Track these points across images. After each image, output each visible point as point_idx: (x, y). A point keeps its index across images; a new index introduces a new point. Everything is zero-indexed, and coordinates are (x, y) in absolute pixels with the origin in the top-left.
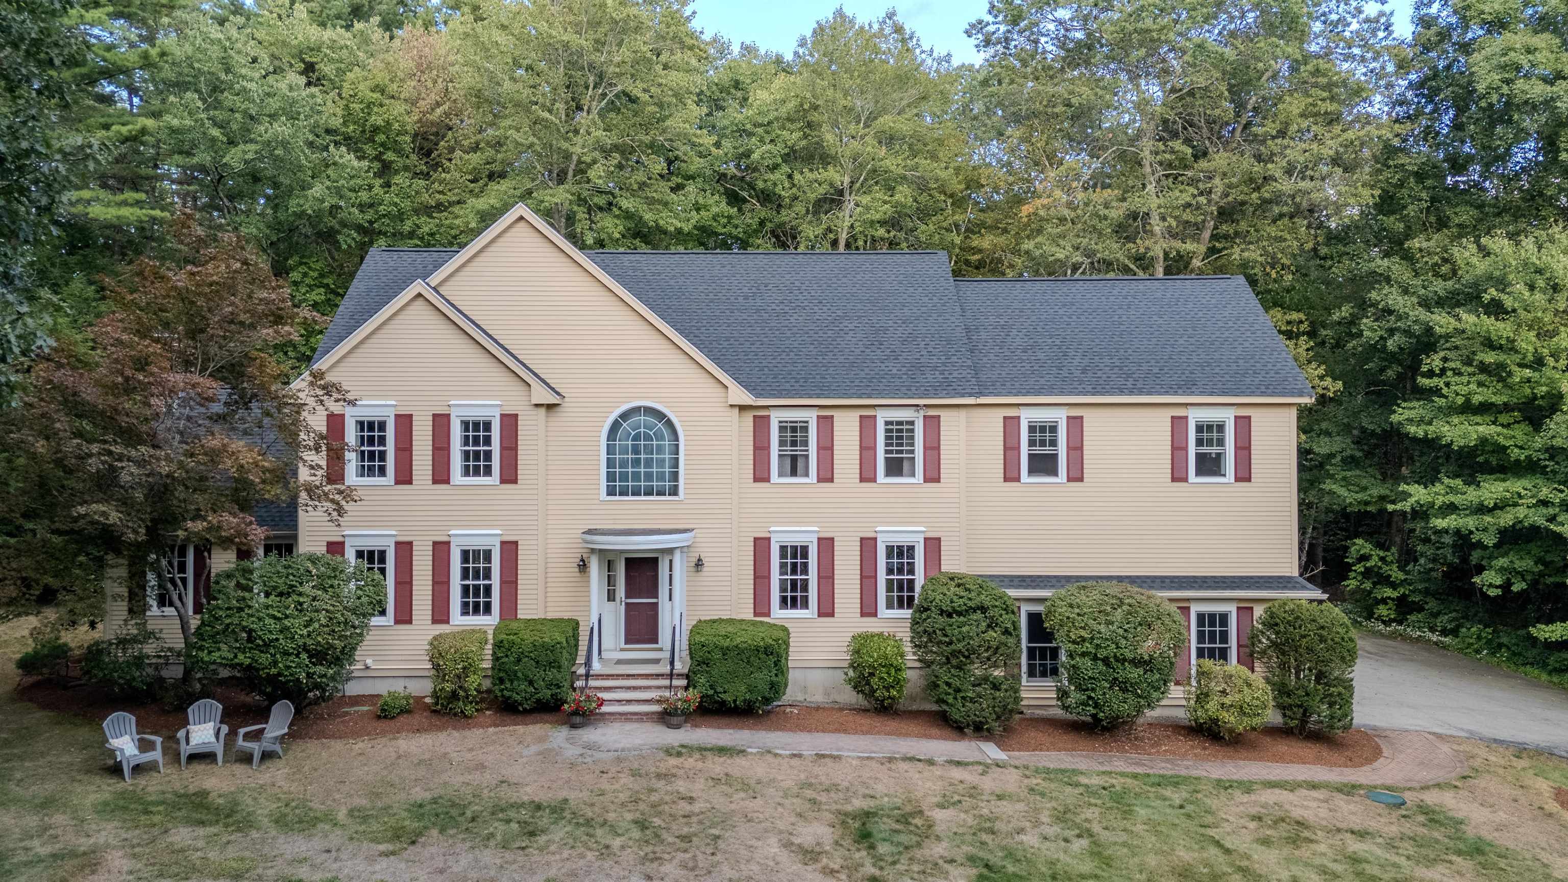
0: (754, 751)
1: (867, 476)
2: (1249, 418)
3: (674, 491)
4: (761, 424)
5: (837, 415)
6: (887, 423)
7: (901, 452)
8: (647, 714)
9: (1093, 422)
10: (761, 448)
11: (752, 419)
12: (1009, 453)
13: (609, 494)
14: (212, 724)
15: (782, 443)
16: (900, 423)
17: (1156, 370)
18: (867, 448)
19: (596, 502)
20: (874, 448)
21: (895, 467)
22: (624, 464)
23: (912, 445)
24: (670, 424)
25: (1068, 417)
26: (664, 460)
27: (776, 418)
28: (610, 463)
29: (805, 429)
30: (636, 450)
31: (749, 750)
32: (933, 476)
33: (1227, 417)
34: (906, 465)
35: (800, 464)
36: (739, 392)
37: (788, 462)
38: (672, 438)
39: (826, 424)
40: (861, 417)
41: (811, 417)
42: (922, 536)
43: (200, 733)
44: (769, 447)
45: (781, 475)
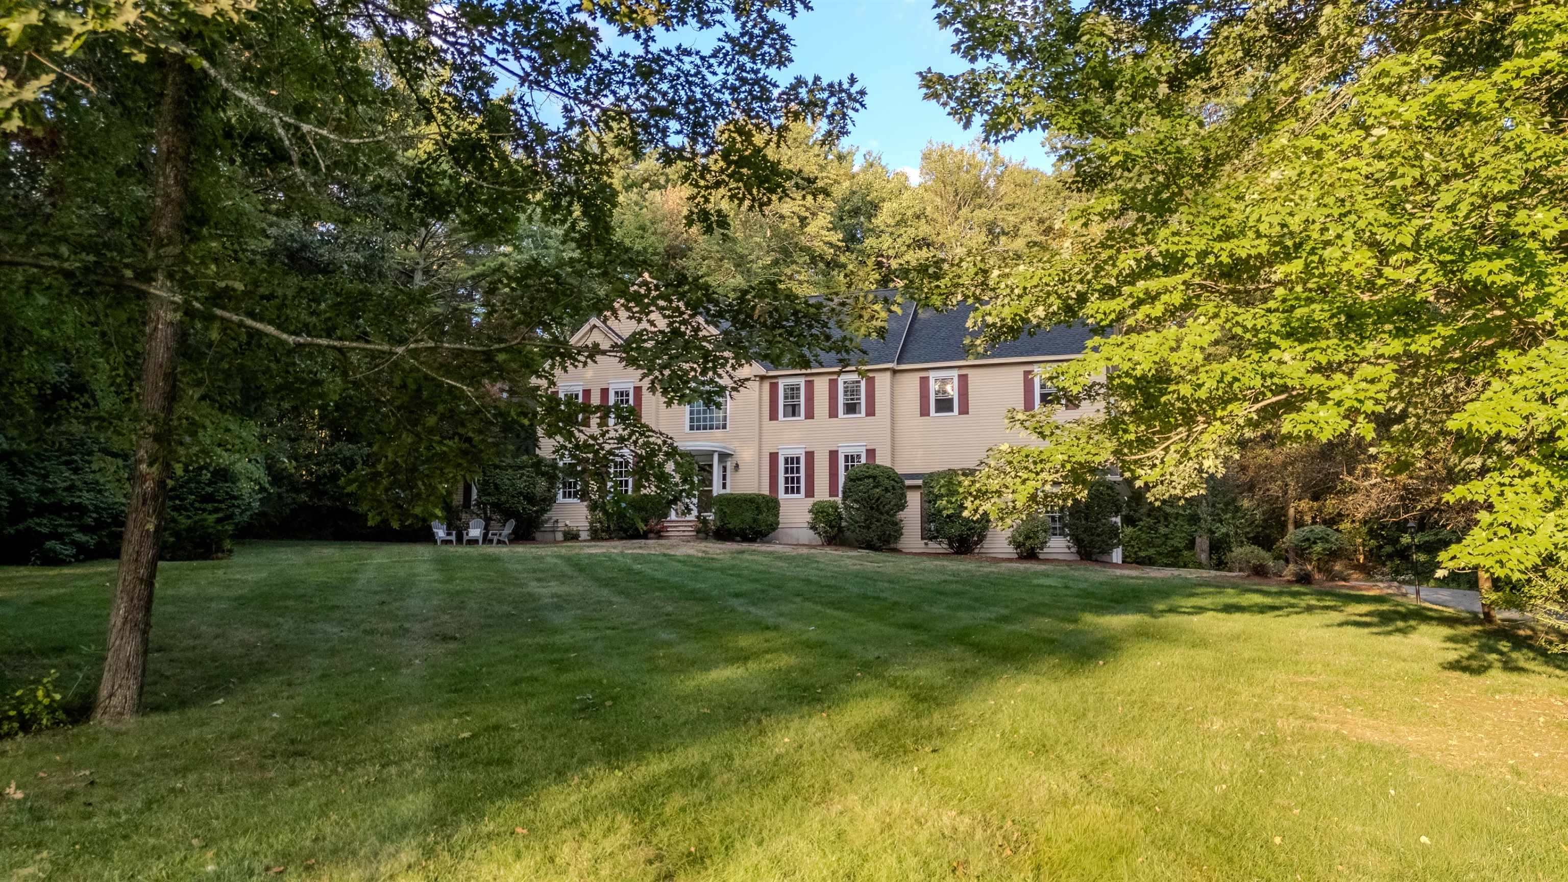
1: (833, 414)
3: (724, 427)
4: (774, 388)
5: (817, 378)
6: (845, 383)
7: (853, 399)
9: (975, 376)
10: (773, 401)
11: (768, 384)
12: (924, 399)
13: (692, 429)
14: (479, 527)
15: (785, 397)
16: (852, 382)
17: (1018, 344)
18: (833, 398)
19: (683, 434)
20: (837, 398)
21: (851, 408)
22: (698, 412)
23: (860, 395)
25: (958, 375)
27: (782, 383)
28: (691, 412)
29: (798, 388)
32: (871, 413)
34: (857, 408)
35: (796, 409)
36: (761, 369)
37: (789, 408)
39: (810, 385)
40: (829, 379)
41: (801, 381)
42: (865, 448)
43: (473, 531)
44: (778, 400)
45: (785, 416)
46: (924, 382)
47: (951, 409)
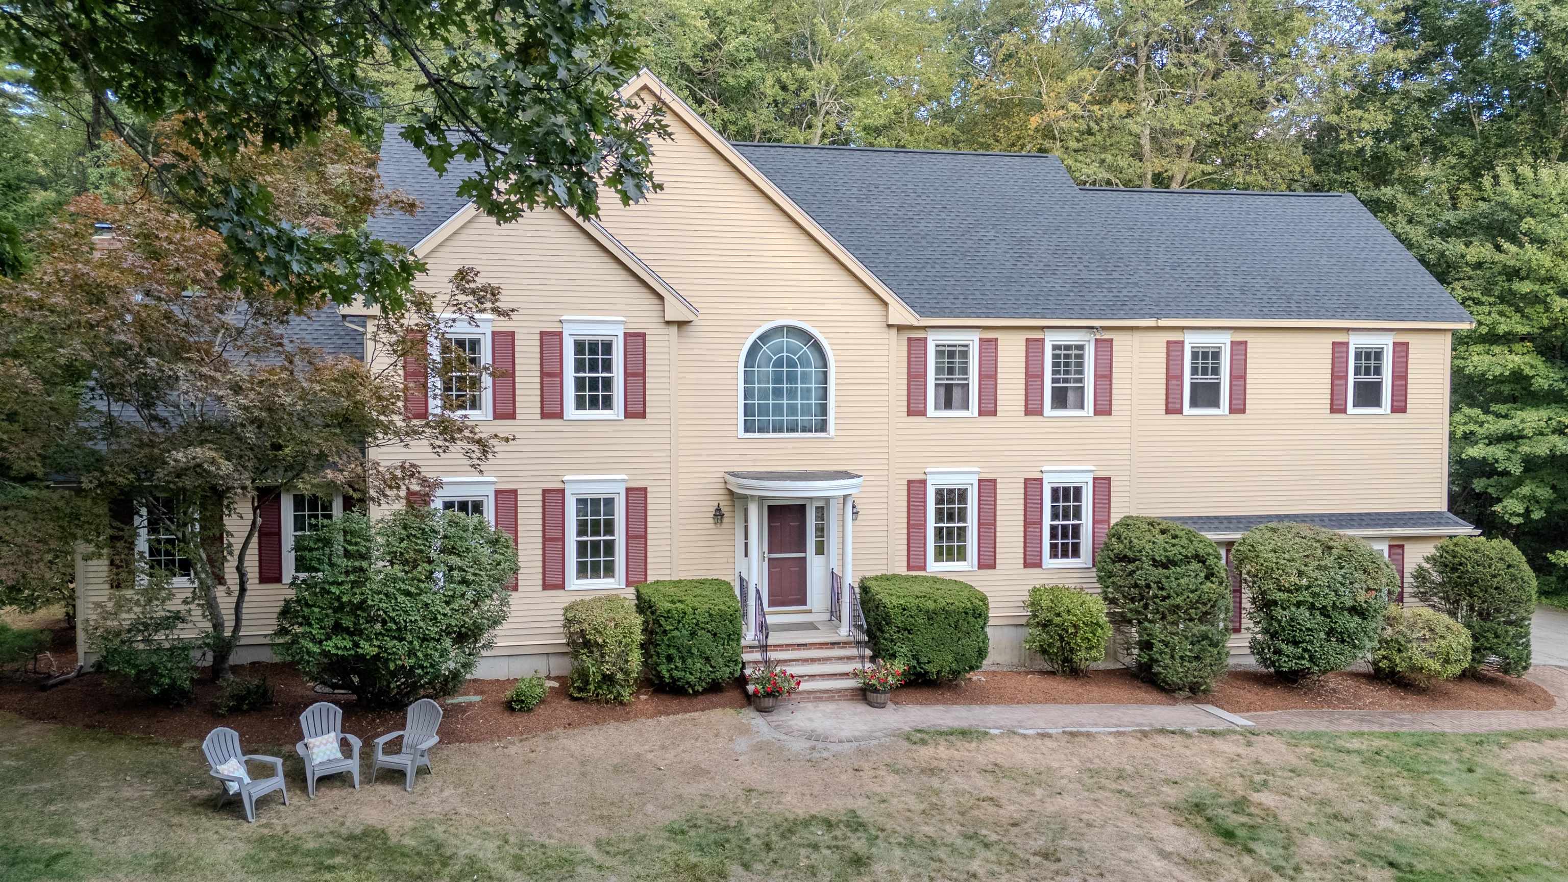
0: (996, 732)
1: (1032, 409)
2: (1407, 344)
3: (822, 427)
4: (916, 348)
5: (1002, 337)
6: (1055, 347)
7: (1066, 381)
8: (839, 691)
9: (1257, 346)
10: (916, 376)
11: (906, 343)
12: (1171, 382)
13: (747, 430)
14: (333, 734)
15: (939, 370)
16: (1067, 348)
17: (1313, 292)
18: (1033, 376)
19: (732, 440)
20: (1042, 376)
21: (1060, 399)
22: (764, 394)
23: (1081, 372)
24: (817, 347)
25: (1232, 342)
26: (809, 390)
27: (933, 340)
28: (748, 394)
29: (965, 354)
30: (778, 379)
31: (992, 731)
32: (1104, 409)
33: (1386, 342)
34: (1071, 397)
35: (957, 394)
36: (900, 308)
37: (942, 391)
38: (820, 364)
39: (989, 347)
40: (1027, 340)
41: (973, 340)
42: (1091, 475)
43: (323, 748)
44: (925, 375)
45: (936, 408)
46: (1174, 349)
47: (1216, 404)
